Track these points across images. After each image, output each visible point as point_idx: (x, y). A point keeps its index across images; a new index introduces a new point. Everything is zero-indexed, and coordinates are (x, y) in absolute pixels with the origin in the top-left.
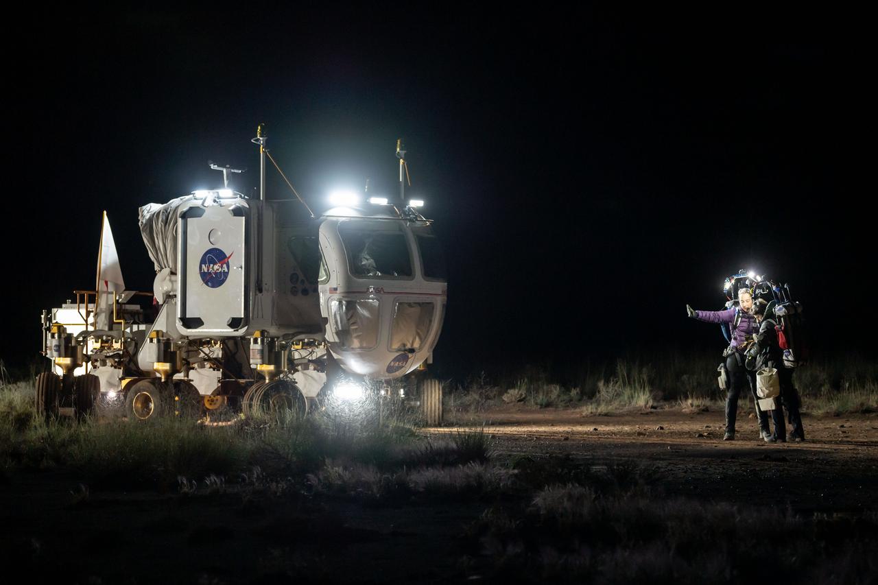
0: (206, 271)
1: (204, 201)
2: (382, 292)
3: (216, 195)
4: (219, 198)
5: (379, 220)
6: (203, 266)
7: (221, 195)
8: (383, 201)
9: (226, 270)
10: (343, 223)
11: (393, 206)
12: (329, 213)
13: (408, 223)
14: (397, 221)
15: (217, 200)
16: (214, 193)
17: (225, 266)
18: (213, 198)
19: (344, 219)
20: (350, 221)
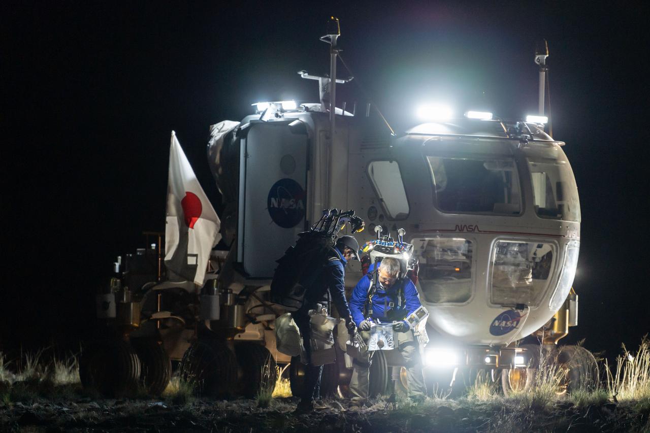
0: (276, 205)
1: (263, 114)
2: (476, 231)
3: (279, 108)
4: (282, 111)
5: (480, 140)
6: (273, 200)
7: (285, 108)
8: (487, 116)
9: (302, 207)
10: (430, 142)
11: (499, 122)
12: (415, 130)
13: (520, 144)
14: (504, 141)
15: (280, 114)
16: (276, 105)
17: (300, 202)
18: (275, 112)
19: (430, 138)
20: (439, 140)
